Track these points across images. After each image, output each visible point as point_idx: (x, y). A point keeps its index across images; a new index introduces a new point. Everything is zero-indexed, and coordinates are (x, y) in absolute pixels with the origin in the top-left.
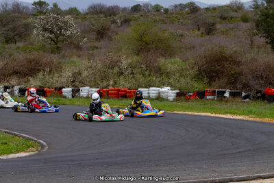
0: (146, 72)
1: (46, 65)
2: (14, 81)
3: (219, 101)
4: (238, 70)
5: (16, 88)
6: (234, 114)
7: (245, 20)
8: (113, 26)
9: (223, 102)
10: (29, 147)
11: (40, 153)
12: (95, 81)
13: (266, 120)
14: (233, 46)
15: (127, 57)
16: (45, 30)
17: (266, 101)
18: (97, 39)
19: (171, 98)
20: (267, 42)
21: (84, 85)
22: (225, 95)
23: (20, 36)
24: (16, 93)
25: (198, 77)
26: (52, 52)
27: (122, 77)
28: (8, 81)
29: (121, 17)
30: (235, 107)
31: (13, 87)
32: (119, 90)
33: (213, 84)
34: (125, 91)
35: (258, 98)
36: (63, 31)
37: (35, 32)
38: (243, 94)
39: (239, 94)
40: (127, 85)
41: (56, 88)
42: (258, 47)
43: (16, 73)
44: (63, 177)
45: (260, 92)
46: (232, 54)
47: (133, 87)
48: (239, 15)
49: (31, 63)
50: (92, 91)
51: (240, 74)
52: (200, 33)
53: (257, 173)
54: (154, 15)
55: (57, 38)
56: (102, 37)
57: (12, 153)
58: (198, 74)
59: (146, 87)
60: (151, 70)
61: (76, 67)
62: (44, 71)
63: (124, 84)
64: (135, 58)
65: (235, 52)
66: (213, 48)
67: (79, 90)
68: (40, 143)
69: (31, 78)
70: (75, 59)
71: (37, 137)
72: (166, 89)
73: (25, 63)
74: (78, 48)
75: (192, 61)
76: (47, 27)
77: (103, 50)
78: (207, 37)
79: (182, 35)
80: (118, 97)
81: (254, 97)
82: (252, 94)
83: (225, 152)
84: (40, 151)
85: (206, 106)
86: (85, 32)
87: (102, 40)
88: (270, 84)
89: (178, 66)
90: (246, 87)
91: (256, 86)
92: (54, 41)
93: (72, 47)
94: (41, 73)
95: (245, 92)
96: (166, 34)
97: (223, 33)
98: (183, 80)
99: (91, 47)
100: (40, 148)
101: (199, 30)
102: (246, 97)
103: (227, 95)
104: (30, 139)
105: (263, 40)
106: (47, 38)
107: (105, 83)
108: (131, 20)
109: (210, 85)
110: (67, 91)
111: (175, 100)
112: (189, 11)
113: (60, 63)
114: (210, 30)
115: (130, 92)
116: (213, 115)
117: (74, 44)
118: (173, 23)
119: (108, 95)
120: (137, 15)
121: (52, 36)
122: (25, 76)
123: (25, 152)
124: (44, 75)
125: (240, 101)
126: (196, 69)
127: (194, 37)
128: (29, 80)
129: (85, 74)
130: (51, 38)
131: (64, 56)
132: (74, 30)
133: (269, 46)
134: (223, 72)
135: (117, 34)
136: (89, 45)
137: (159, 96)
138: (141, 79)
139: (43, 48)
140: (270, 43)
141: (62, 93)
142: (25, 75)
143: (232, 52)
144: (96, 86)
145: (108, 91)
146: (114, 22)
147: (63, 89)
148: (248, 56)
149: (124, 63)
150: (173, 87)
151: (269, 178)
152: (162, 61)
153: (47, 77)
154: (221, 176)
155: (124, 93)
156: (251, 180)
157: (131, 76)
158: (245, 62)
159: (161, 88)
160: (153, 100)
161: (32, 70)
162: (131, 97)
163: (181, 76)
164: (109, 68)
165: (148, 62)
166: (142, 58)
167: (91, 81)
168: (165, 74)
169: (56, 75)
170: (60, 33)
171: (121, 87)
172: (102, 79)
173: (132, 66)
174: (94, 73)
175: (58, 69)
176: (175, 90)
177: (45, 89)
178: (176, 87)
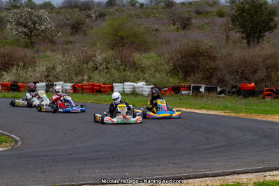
0: (121, 67)
1: (19, 59)
3: (194, 96)
4: (213, 65)
6: (209, 109)
7: (221, 15)
8: (88, 21)
9: (198, 98)
10: (2, 142)
11: (13, 149)
12: (69, 76)
13: (242, 115)
14: (209, 41)
15: (101, 53)
16: (19, 24)
17: (241, 96)
18: (71, 34)
19: (146, 93)
20: (242, 37)
21: (59, 80)
25: (174, 72)
26: (26, 46)
27: (96, 72)
29: (95, 12)
30: (210, 102)
32: (93, 85)
33: (188, 79)
34: (100, 86)
35: (233, 93)
36: (37, 26)
37: (9, 26)
38: (219, 89)
39: (215, 89)
40: (102, 80)
42: (234, 42)
44: (36, 172)
45: (235, 87)
46: (207, 49)
47: (108, 82)
48: (215, 9)
49: (4, 57)
50: (66, 86)
51: (216, 69)
52: (175, 27)
53: (232, 168)
54: (129, 9)
55: (31, 32)
56: (77, 31)
58: (174, 69)
59: (121, 83)
60: (126, 65)
61: (50, 61)
62: (18, 65)
63: (98, 79)
64: (110, 53)
65: (211, 47)
66: (188, 43)
67: (53, 85)
68: (13, 138)
69: (3, 73)
70: (49, 53)
71: (11, 132)
72: (141, 84)
74: (53, 42)
75: (167, 56)
76: (21, 21)
77: (78, 45)
78: (183, 32)
79: (157, 30)
80: (93, 92)
81: (229, 92)
82: (227, 89)
83: (200, 148)
84: (13, 146)
85: (181, 101)
86: (60, 26)
87: (76, 35)
88: (246, 79)
89: (154, 60)
90: (221, 82)
91: (232, 82)
92: (28, 35)
93: (46, 41)
94: (15, 67)
95: (220, 87)
96: (142, 29)
97: (199, 27)
98: (158, 75)
99: (65, 41)
100: (13, 144)
101: (174, 24)
102: (221, 92)
103: (202, 90)
104: (4, 135)
105: (239, 35)
106: (21, 33)
107: (80, 78)
108: (106, 15)
109: (186, 80)
112: (165, 6)
113: (33, 58)
114: (185, 24)
115: (104, 87)
116: (188, 110)
117: (48, 39)
118: (148, 18)
119: (83, 89)
120: (112, 9)
121: (26, 30)
125: (215, 96)
126: (171, 63)
127: (169, 32)
128: (2, 75)
129: (59, 68)
130: (25, 32)
131: (38, 51)
132: (48, 24)
133: (245, 41)
134: (198, 67)
135: (92, 28)
136: (63, 39)
137: (134, 91)
138: (116, 74)
139: (17, 42)
140: (246, 38)
143: (207, 47)
144: (70, 80)
145: (82, 86)
146: (89, 16)
147: (37, 84)
148: (224, 51)
149: (99, 58)
150: (148, 82)
151: (243, 173)
152: (137, 56)
153: (21, 72)
154: (196, 172)
155: (98, 88)
156: (226, 175)
157: (106, 70)
158: (220, 57)
159: (136, 83)
160: (127, 94)
161: (5, 64)
162: (105, 92)
163: (156, 71)
164: (83, 63)
165: (123, 57)
166: (117, 53)
167: (66, 75)
168: (140, 69)
169: (30, 69)
170: (35, 26)
171: (96, 82)
172: (77, 74)
173: (107, 61)
174: (68, 68)
175: (32, 64)
176: (150, 85)
177: (19, 84)
178: (151, 82)
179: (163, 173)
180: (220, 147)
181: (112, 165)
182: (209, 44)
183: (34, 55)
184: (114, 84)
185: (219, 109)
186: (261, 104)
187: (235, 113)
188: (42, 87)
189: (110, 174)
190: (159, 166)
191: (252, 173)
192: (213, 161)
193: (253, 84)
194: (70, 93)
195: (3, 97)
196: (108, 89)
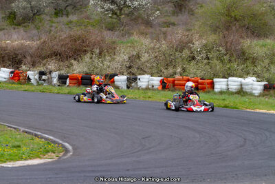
0: (225, 57)
1: (95, 44)
2: (52, 65)
5: (55, 75)
10: (48, 152)
11: (59, 161)
12: (157, 67)
15: (201, 37)
18: (174, 13)
19: (256, 92)
21: (144, 72)
23: (75, 6)
24: (55, 81)
26: (111, 28)
27: (193, 63)
28: (44, 65)
31: (50, 72)
34: (197, 81)
37: (92, 2)
40: (200, 74)
41: (106, 76)
43: (56, 55)
47: (207, 76)
49: (75, 41)
50: (153, 80)
55: (121, 10)
56: (181, 10)
57: (21, 159)
59: (224, 77)
60: (231, 55)
61: (134, 47)
62: (92, 52)
63: (195, 72)
64: (212, 38)
67: (135, 79)
68: (63, 146)
69: (73, 61)
72: (250, 80)
73: (68, 41)
74: (148, 23)
87: (180, 15)
89: (268, 49)
92: (116, 14)
93: (140, 21)
94: (89, 55)
98: (273, 68)
99: (166, 23)
100: (62, 154)
106: (107, 10)
107: (171, 70)
110: (121, 80)
111: (261, 95)
115: (202, 84)
117: (143, 19)
119: (174, 85)
121: (114, 7)
122: (67, 59)
123: (41, 158)
124: (91, 58)
128: (72, 65)
129: (145, 57)
130: (112, 10)
135: (201, 6)
136: (163, 20)
137: (242, 88)
138: (219, 66)
141: (113, 82)
142: (68, 57)
144: (159, 73)
145: (174, 81)
147: (116, 78)
149: (197, 45)
150: (259, 77)
152: (247, 43)
153: (96, 61)
157: (206, 61)
159: (244, 78)
160: (233, 93)
161: (76, 50)
162: (203, 89)
163: (272, 63)
164: (176, 50)
165: (229, 44)
166: (221, 38)
167: (153, 66)
168: (251, 60)
169: (108, 58)
170: (125, 3)
171: (192, 76)
172: (167, 65)
173: (207, 49)
174: (156, 57)
175: (110, 51)
176: (262, 81)
177: (92, 77)
178: (264, 77)
183: (114, 39)
184: (215, 80)
188: (121, 81)
194: (158, 89)
195: (69, 93)
196: (207, 86)
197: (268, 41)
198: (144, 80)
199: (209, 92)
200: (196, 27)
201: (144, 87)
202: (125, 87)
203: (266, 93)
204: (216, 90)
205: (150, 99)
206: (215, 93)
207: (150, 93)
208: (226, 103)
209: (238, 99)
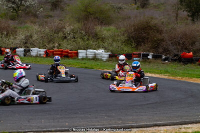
0: (85, 37)
1: (4, 29)
3: (144, 61)
4: (160, 37)
6: (153, 72)
9: (147, 63)
12: (43, 43)
13: (178, 78)
14: (162, 17)
17: (182, 63)
18: (52, 10)
19: (104, 59)
20: (188, 15)
21: (35, 46)
22: (149, 57)
25: (127, 42)
26: (12, 19)
27: (65, 41)
30: (156, 67)
32: (62, 51)
33: (140, 48)
34: (68, 52)
35: (175, 60)
38: (164, 57)
39: (160, 57)
40: (69, 47)
41: (11, 48)
45: (177, 55)
46: (156, 24)
47: (74, 48)
50: (40, 51)
51: (162, 40)
52: (136, 6)
55: (18, 7)
56: (56, 8)
58: (128, 40)
59: (84, 50)
60: (89, 36)
61: (28, 31)
62: (2, 34)
63: (67, 46)
64: (77, 25)
65: (163, 23)
67: (29, 50)
70: (28, 24)
72: (101, 51)
74: (35, 16)
75: (124, 29)
77: (56, 19)
78: (142, 10)
79: (120, 8)
81: (172, 60)
82: (171, 57)
86: (42, 3)
87: (55, 10)
88: (186, 49)
89: (112, 32)
90: (166, 51)
91: (174, 51)
92: (15, 10)
93: (30, 14)
95: (165, 55)
97: (155, 7)
98: (115, 44)
101: (136, 4)
102: (165, 60)
103: (150, 57)
105: (186, 13)
106: (10, 8)
109: (137, 49)
110: (20, 50)
111: (108, 60)
113: (15, 28)
114: (144, 5)
115: (71, 53)
117: (32, 13)
119: (53, 54)
121: (14, 6)
124: (1, 37)
125: (160, 62)
126: (126, 35)
129: (35, 37)
132: (32, 1)
133: (190, 18)
134: (148, 38)
135: (69, 5)
136: (45, 13)
137: (95, 56)
138: (81, 43)
139: (6, 15)
140: (191, 16)
141: (16, 52)
144: (44, 47)
145: (53, 51)
147: (17, 49)
149: (68, 29)
150: (106, 50)
151: (163, 126)
152: (98, 28)
153: (5, 39)
154: (124, 123)
155: (66, 53)
156: (148, 127)
157: (73, 39)
158: (166, 30)
159: (97, 50)
160: (90, 59)
162: (71, 57)
163: (114, 41)
164: (55, 33)
165: (87, 29)
166: (82, 25)
167: (40, 43)
168: (101, 39)
169: (12, 37)
170: (21, 3)
171: (64, 48)
172: (49, 42)
173: (74, 32)
174: (42, 37)
175: (13, 33)
176: (108, 52)
177: (2, 49)
178: (109, 49)
179: (96, 124)
180: (153, 103)
181: (58, 116)
182: (162, 20)
183: (16, 25)
184: (79, 51)
185: (161, 73)
186: (197, 70)
187: (173, 76)
188: (20, 52)
189: (53, 124)
190: (96, 118)
191: (170, 125)
192: (142, 115)
193: (191, 53)
194: (43, 57)
196: (74, 55)
197: (112, 27)
198: (35, 51)
199: (75, 59)
200: (67, 19)
201: (35, 55)
202: (22, 55)
203: (111, 59)
204: (80, 57)
205: (39, 63)
206: (79, 59)
207: (39, 59)
208: (86, 65)
209: (93, 63)
